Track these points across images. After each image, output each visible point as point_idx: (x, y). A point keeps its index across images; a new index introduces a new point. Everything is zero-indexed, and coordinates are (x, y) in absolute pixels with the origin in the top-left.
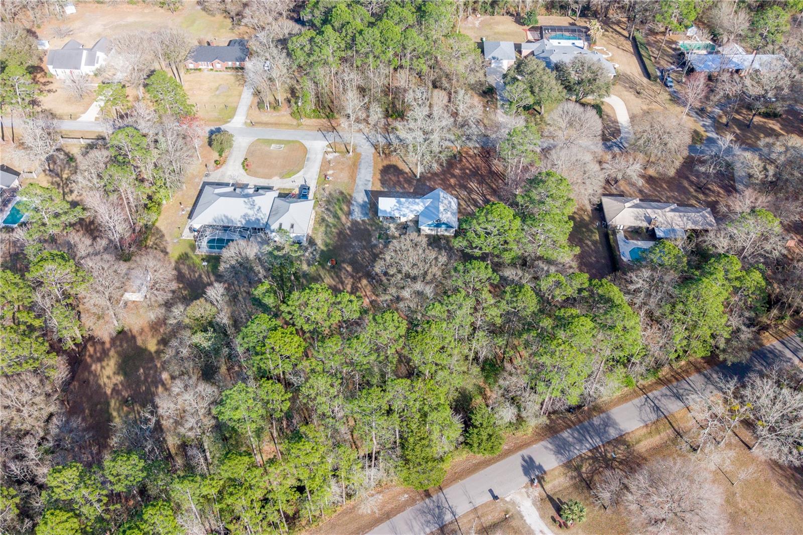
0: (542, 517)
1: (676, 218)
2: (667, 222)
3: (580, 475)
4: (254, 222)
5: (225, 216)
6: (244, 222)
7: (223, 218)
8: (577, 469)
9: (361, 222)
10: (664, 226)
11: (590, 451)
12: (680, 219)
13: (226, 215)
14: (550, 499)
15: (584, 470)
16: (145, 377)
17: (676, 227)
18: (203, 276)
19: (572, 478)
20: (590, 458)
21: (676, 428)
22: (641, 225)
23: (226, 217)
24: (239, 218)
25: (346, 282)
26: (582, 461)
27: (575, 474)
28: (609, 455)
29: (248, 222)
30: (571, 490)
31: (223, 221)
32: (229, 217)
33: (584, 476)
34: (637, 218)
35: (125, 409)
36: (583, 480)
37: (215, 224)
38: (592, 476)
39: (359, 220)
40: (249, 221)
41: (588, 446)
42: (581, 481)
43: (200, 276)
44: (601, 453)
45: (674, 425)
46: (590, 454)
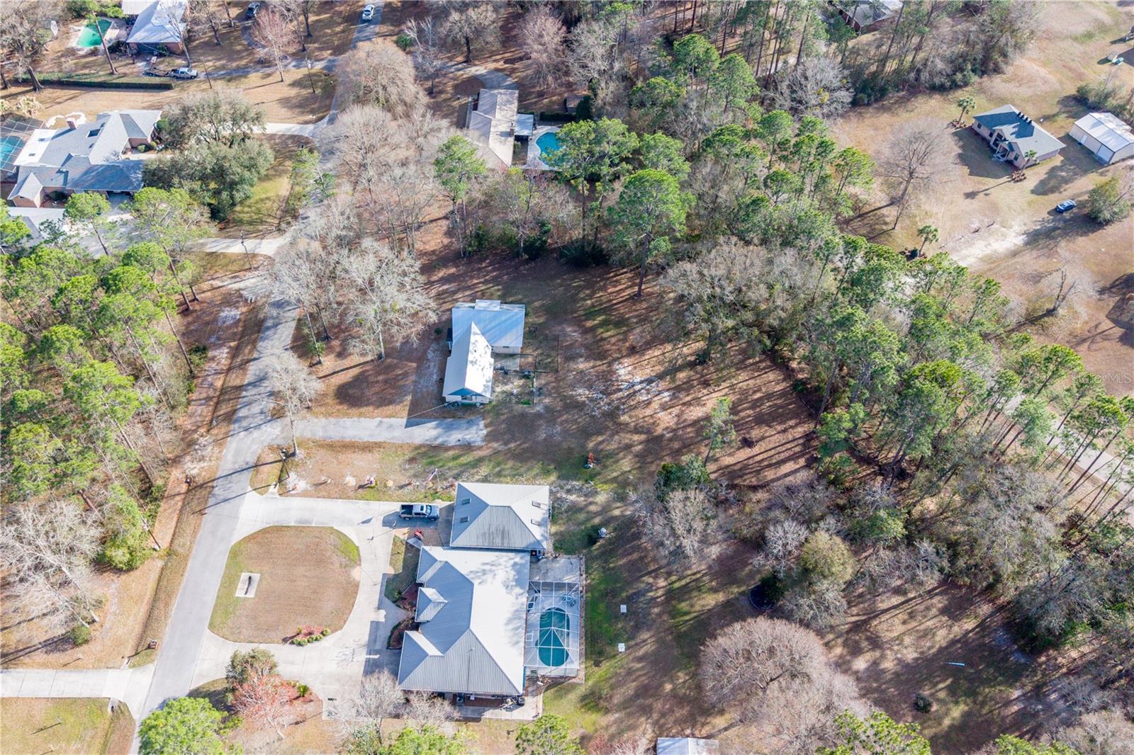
4: (518, 572)
5: (507, 624)
6: (518, 590)
7: (511, 627)
9: (489, 429)
13: (505, 621)
16: (872, 693)
18: (641, 652)
23: (510, 621)
24: (511, 598)
25: (627, 441)
29: (519, 582)
31: (517, 629)
32: (509, 615)
35: (934, 708)
37: (522, 644)
39: (485, 432)
40: (516, 581)
43: (640, 659)
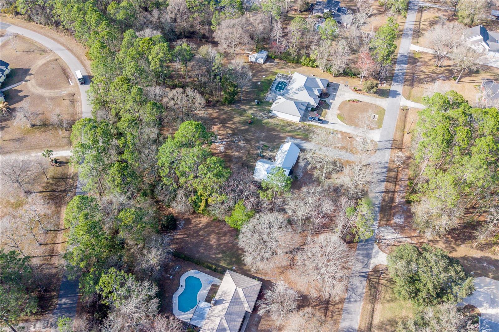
0: (62, 157)
1: (213, 325)
2: (212, 316)
3: (70, 178)
8: (73, 178)
10: (210, 312)
11: (76, 185)
12: (210, 328)
14: (67, 163)
15: (70, 180)
17: (204, 322)
19: (70, 175)
20: (74, 184)
21: (62, 231)
22: (217, 294)
25: (233, 125)
26: (74, 181)
27: (71, 176)
28: (70, 193)
30: (66, 172)
33: (68, 180)
34: (224, 293)
36: (67, 178)
38: (66, 183)
41: (79, 186)
42: (67, 177)
44: (72, 190)
45: (64, 231)
46: (75, 185)
